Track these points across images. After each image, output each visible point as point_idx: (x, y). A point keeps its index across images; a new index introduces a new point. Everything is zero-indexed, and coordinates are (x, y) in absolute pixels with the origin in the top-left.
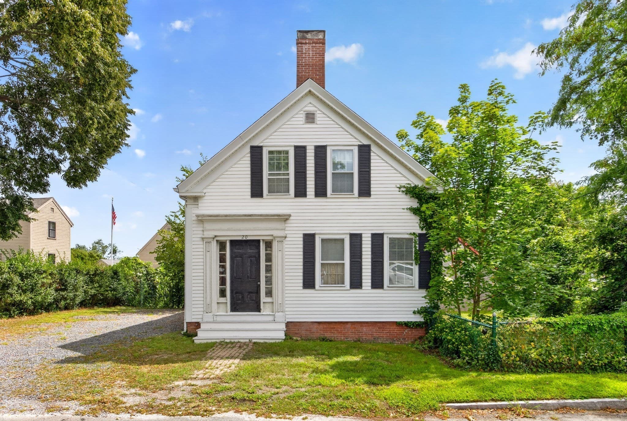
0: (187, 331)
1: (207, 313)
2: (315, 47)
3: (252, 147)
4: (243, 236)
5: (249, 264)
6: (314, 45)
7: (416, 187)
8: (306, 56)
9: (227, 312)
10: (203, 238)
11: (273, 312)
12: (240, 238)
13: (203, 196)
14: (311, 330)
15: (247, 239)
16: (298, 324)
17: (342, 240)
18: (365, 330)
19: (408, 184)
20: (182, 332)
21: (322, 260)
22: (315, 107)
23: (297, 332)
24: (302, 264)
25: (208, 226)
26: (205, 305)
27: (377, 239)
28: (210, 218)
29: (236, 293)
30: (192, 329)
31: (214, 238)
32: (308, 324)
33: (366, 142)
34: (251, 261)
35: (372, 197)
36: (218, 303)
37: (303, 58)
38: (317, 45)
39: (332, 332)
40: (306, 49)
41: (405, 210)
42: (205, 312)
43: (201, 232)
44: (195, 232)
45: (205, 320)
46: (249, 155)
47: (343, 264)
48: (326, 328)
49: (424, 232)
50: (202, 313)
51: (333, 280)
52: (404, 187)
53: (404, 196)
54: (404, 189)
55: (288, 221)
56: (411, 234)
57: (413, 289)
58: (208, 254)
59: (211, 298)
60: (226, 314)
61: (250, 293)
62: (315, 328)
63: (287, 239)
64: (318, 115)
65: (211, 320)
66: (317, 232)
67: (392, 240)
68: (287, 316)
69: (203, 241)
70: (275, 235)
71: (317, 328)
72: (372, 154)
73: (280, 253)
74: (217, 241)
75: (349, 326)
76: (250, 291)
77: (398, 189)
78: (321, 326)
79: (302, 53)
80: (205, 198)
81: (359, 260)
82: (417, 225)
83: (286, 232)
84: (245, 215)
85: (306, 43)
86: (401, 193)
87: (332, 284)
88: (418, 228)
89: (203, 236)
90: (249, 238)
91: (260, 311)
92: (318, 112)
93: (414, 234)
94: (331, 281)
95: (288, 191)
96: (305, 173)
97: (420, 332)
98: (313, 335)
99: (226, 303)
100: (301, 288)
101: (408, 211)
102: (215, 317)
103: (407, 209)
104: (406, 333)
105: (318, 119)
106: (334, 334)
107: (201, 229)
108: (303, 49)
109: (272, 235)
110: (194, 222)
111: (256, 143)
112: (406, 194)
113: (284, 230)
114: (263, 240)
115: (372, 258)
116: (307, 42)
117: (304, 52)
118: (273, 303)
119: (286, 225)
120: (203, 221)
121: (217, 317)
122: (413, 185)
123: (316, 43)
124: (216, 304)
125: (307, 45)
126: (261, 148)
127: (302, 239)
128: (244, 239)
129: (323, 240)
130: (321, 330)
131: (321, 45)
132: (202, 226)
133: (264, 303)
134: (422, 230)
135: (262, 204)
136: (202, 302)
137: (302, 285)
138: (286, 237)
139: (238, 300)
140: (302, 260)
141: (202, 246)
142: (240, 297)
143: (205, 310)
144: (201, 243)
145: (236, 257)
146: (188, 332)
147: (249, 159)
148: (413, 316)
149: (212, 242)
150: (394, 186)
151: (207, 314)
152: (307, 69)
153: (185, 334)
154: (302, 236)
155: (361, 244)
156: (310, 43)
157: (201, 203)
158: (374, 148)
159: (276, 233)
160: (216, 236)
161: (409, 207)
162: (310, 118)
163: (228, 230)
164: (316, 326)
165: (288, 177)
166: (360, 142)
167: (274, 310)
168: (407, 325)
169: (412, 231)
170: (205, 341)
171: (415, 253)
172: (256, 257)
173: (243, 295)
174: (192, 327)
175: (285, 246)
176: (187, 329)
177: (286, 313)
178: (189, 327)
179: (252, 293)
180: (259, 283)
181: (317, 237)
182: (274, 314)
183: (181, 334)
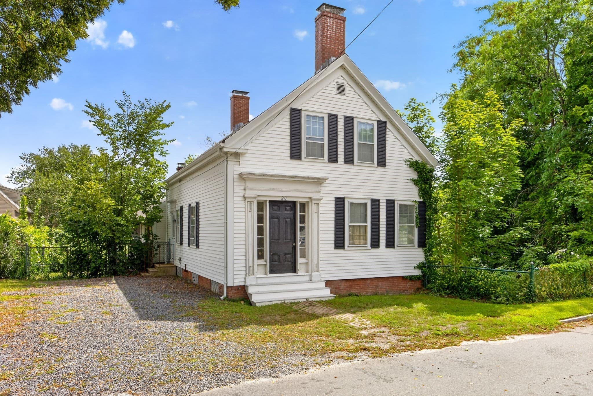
0: (227, 296)
1: (249, 275)
2: (337, 22)
3: (292, 110)
4: (283, 197)
5: (284, 225)
6: (337, 20)
7: (416, 162)
8: (330, 28)
9: (267, 275)
10: (245, 198)
11: (308, 272)
12: (280, 199)
13: (245, 153)
15: (286, 200)
16: (330, 282)
17: (366, 205)
18: (380, 285)
19: (411, 159)
20: (222, 298)
21: (350, 222)
22: (345, 80)
24: (333, 226)
25: (250, 185)
26: (247, 268)
27: (390, 203)
28: (255, 177)
29: (274, 254)
30: (233, 293)
31: (255, 198)
32: (338, 282)
33: (383, 119)
34: (286, 221)
35: (387, 167)
36: (258, 265)
37: (328, 30)
38: (340, 21)
39: (356, 289)
40: (330, 22)
41: (409, 181)
43: (243, 192)
44: (236, 191)
45: (251, 282)
46: (289, 117)
47: (366, 226)
49: (422, 200)
50: (244, 276)
52: (409, 161)
53: (408, 169)
54: (408, 163)
55: (324, 185)
56: (413, 201)
57: (414, 248)
58: (250, 214)
59: (253, 260)
61: (285, 254)
62: (343, 285)
63: (322, 202)
64: (347, 88)
65: (254, 283)
66: (346, 196)
67: (401, 206)
68: (322, 276)
69: (245, 200)
70: (313, 198)
71: (344, 285)
72: (387, 130)
73: (316, 215)
74: (257, 201)
75: (369, 282)
76: (285, 252)
77: (404, 163)
78: (348, 284)
79: (328, 26)
80: (246, 155)
81: (378, 223)
82: (417, 194)
83: (321, 195)
84: (290, 177)
85: (330, 17)
86: (406, 166)
87: (357, 244)
88: (418, 196)
89: (246, 196)
90: (288, 199)
91: (296, 272)
92: (347, 85)
93: (416, 201)
94: (356, 241)
95: (323, 156)
96: (337, 140)
97: (418, 284)
99: (267, 264)
100: (333, 249)
101: (411, 182)
102: (256, 280)
103: (410, 180)
104: (409, 285)
105: (347, 92)
107: (244, 187)
108: (328, 22)
109: (310, 198)
110: (237, 180)
111: (296, 106)
112: (410, 167)
113: (320, 192)
114: (300, 202)
115: (387, 221)
116: (332, 16)
117: (329, 25)
118: (307, 263)
119: (322, 188)
120: (245, 180)
121: (258, 279)
122: (414, 160)
123: (339, 19)
125: (332, 19)
126: (300, 111)
127: (334, 202)
128: (284, 200)
129: (351, 204)
130: (347, 287)
131: (342, 22)
132: (244, 184)
133: (300, 263)
134: (420, 198)
135: (301, 166)
136: (244, 265)
137: (333, 245)
138: (322, 199)
139: (274, 262)
140: (334, 222)
141: (244, 206)
142: (277, 259)
143: (247, 272)
144: (243, 202)
145: (275, 218)
146: (229, 297)
147: (289, 120)
148: (414, 271)
149: (253, 201)
150: (402, 159)
151: (250, 277)
152: (331, 41)
153: (225, 299)
154: (334, 199)
155: (379, 209)
156: (334, 18)
157: (244, 160)
158: (388, 125)
159: (314, 196)
160: (257, 196)
161: (411, 178)
162: (341, 89)
163: (270, 190)
164: (343, 283)
165: (323, 142)
166: (379, 118)
167: (310, 270)
168: (411, 279)
169: (414, 199)
170: (267, 304)
171: (416, 218)
172: (291, 219)
173: (279, 256)
174: (234, 291)
175: (320, 209)
176: (227, 293)
177: (321, 272)
178: (230, 291)
179: (288, 254)
180: (294, 244)
181: (346, 200)
182: (310, 274)
183: (220, 299)
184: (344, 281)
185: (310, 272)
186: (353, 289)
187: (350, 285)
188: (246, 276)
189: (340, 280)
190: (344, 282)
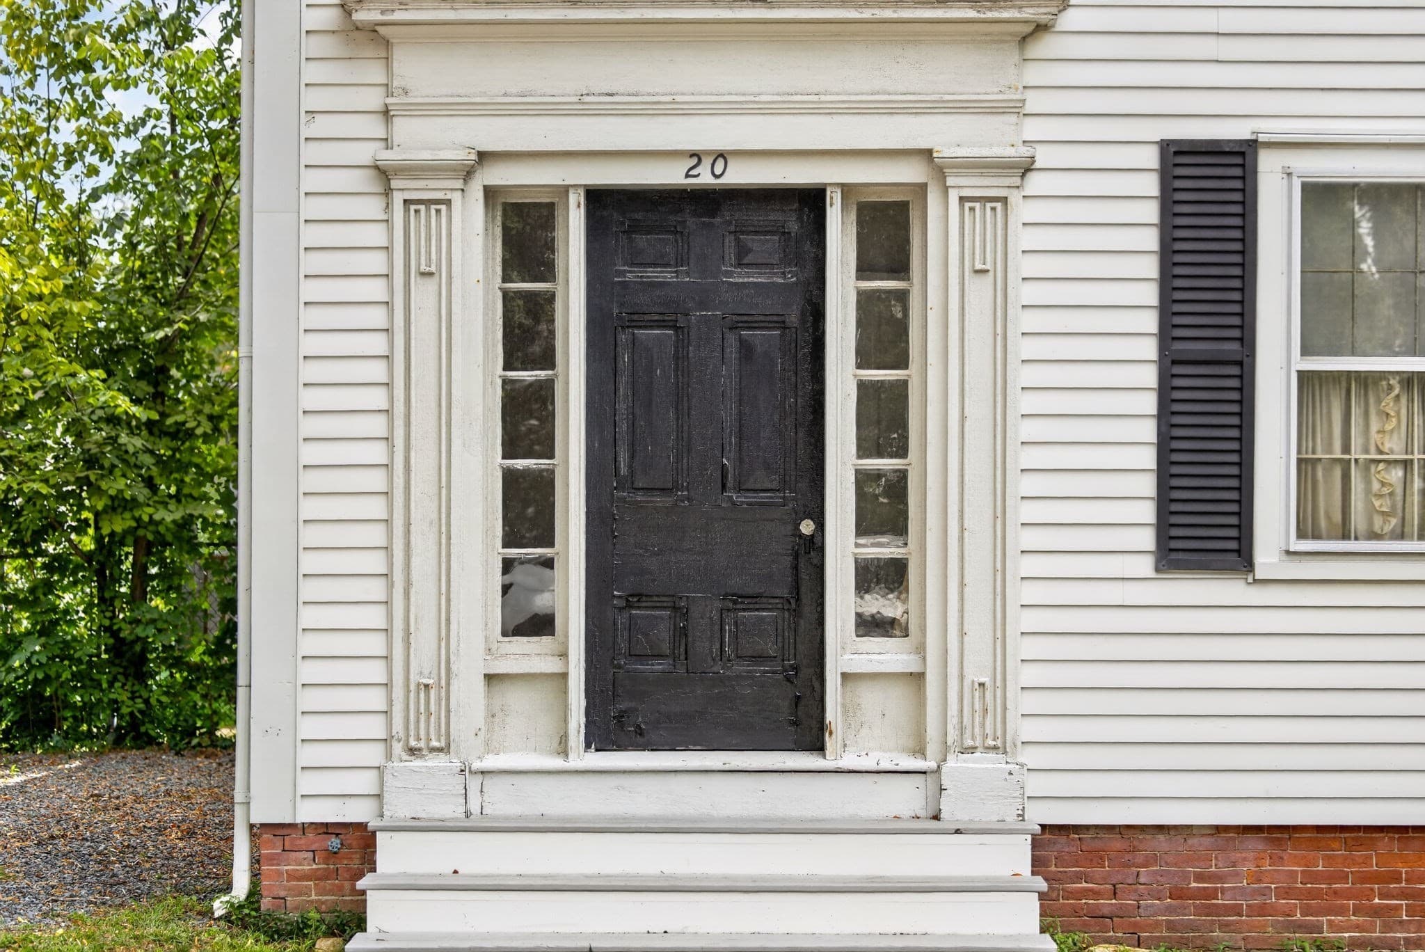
0: (254, 893)
1: (412, 751)
4: (697, 156)
5: (728, 374)
9: (564, 752)
10: (384, 174)
11: (920, 752)
12: (671, 175)
14: (1212, 894)
15: (725, 180)
16: (1117, 843)
20: (219, 907)
21: (1306, 351)
23: (1107, 903)
24: (1149, 376)
25: (422, 75)
26: (398, 692)
28: (449, 13)
29: (635, 598)
30: (292, 876)
31: (468, 174)
34: (746, 349)
36: (490, 678)
39: (1376, 912)
42: (398, 748)
43: (375, 128)
44: (321, 127)
45: (399, 807)
48: (1331, 878)
50: (374, 755)
51: (1382, 504)
55: (1046, 46)
58: (424, 293)
59: (444, 637)
60: (557, 763)
61: (739, 600)
63: (1036, 183)
65: (451, 810)
66: (1267, 129)
68: (1036, 785)
69: (388, 192)
70: (945, 151)
73: (980, 291)
74: (490, 193)
76: (736, 583)
78: (1293, 865)
83: (1033, 130)
87: (1374, 536)
89: (388, 157)
90: (739, 175)
91: (818, 747)
94: (1371, 511)
98: (1224, 926)
99: (564, 676)
100: (1146, 566)
102: (474, 783)
106: (1387, 928)
107: (374, 99)
109: (928, 154)
110: (315, 46)
113: (1017, 109)
114: (847, 190)
118: (918, 678)
119: (1034, 74)
120: (385, 41)
121: (489, 782)
124: (480, 683)
127: (1150, 185)
128: (705, 178)
129: (1318, 194)
130: (1286, 893)
132: (375, 73)
133: (845, 676)
136: (376, 672)
137: (1147, 539)
138: (1026, 168)
139: (642, 657)
140: (1149, 349)
141: (376, 236)
142: (663, 633)
143: (398, 726)
144: (372, 207)
145: (635, 320)
146: (266, 903)
149: (456, 197)
151: (417, 763)
153: (240, 919)
154: (1151, 158)
160: (483, 156)
163: (582, 107)
167: (932, 732)
172: (783, 326)
173: (680, 612)
174: (302, 863)
175: (1026, 239)
176: (255, 875)
177: (1030, 757)
178: (272, 859)
179: (753, 599)
180: (807, 527)
181: (1269, 167)
182: (931, 764)
183: (207, 913)
184: (1254, 844)
185: (932, 748)
186: (1342, 911)
187: (1311, 877)
188: (389, 756)
189: (1219, 829)
190: (1252, 848)
